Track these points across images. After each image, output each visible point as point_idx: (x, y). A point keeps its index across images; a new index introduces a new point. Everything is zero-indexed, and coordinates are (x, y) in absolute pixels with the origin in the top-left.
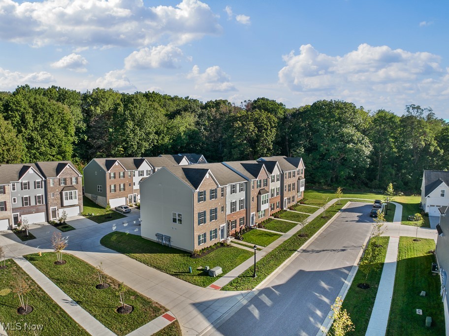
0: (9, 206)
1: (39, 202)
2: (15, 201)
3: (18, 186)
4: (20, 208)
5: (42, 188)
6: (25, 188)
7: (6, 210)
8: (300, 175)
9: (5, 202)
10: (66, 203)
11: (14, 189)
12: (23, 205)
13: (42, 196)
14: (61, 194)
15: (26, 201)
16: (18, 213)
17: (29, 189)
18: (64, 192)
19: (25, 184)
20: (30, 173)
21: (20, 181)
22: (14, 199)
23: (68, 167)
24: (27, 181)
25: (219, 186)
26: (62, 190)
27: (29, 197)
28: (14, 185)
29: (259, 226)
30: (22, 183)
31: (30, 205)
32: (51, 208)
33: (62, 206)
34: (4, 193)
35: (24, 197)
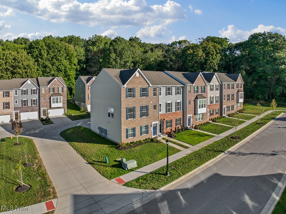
0: (12, 105)
1: (34, 104)
2: (16, 103)
3: (19, 92)
4: (20, 107)
5: (37, 94)
6: (25, 94)
7: (9, 108)
8: (239, 89)
9: (9, 103)
10: (53, 105)
11: (16, 94)
12: (22, 106)
13: (37, 100)
14: (50, 98)
15: (24, 103)
16: (18, 111)
17: (27, 94)
18: (52, 98)
19: (24, 91)
20: (28, 83)
21: (21, 88)
22: (16, 101)
23: (56, 80)
24: (26, 89)
25: (151, 85)
26: (51, 96)
27: (27, 100)
28: (16, 91)
29: (196, 128)
30: (22, 90)
31: (27, 106)
32: (42, 109)
33: (50, 107)
34: (9, 96)
35: (23, 99)
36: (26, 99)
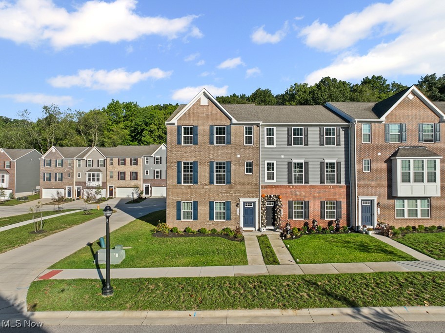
0: (141, 176)
2: (147, 174)
3: (151, 160)
4: (151, 180)
6: (158, 162)
7: (137, 180)
9: (137, 172)
11: (147, 162)
12: (154, 178)
15: (158, 174)
16: (149, 184)
17: (161, 163)
19: (158, 159)
20: (162, 149)
21: (153, 155)
22: (147, 171)
24: (159, 157)
25: (234, 121)
27: (161, 171)
28: (147, 159)
30: (154, 158)
31: (161, 178)
34: (137, 165)
35: (156, 170)
36: (159, 170)
